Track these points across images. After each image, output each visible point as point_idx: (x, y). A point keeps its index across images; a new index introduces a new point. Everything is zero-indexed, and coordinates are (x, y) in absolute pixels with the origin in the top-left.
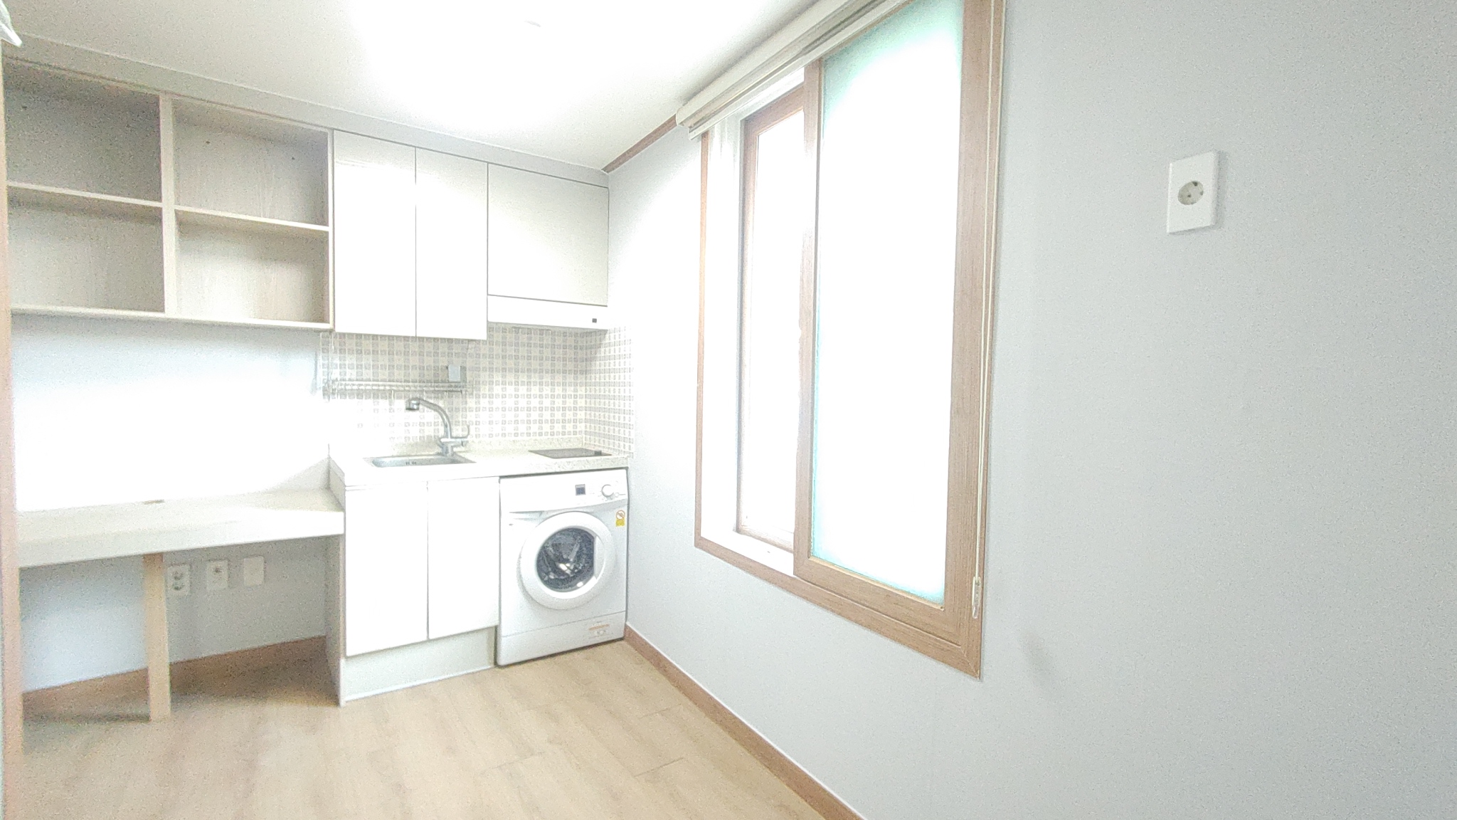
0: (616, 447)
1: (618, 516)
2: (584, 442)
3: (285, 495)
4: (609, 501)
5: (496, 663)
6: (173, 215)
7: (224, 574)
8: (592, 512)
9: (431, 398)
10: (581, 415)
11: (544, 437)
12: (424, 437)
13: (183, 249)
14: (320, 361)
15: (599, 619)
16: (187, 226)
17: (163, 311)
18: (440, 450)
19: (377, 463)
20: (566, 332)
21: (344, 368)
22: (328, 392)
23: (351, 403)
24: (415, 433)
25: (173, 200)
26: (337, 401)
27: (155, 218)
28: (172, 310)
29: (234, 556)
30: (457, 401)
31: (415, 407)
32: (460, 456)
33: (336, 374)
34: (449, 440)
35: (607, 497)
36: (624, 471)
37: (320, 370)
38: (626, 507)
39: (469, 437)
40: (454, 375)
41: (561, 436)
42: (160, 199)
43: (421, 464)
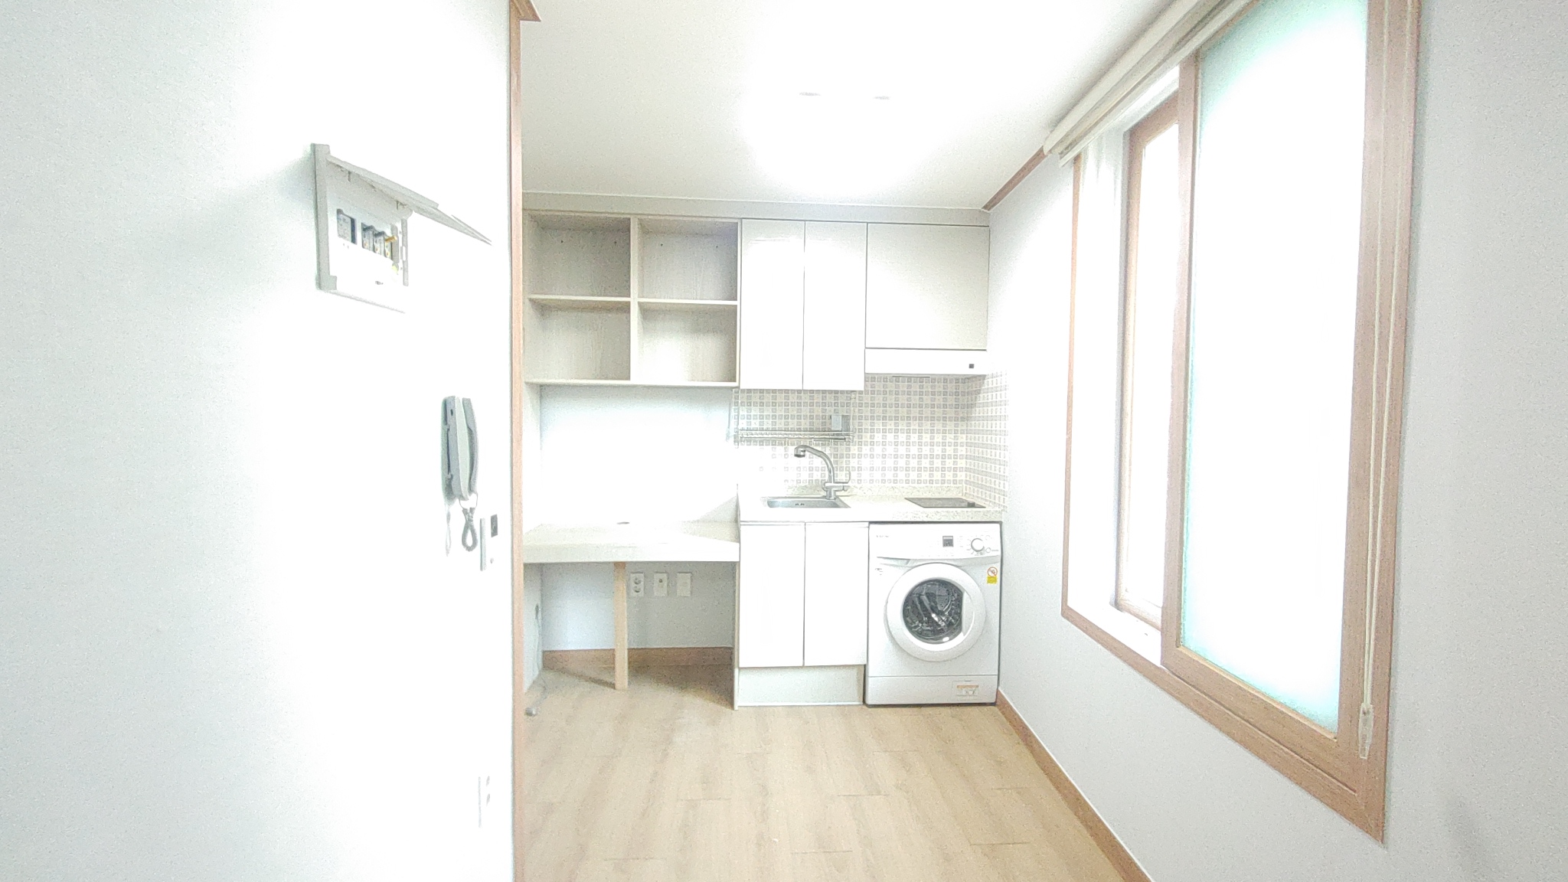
0: (992, 500)
1: (990, 573)
2: (964, 491)
3: (705, 524)
4: (980, 556)
5: (864, 701)
6: (637, 306)
7: (665, 584)
8: (960, 565)
9: (818, 445)
10: (962, 463)
11: (922, 485)
12: (812, 480)
13: (645, 330)
14: (733, 414)
15: (968, 678)
16: (647, 311)
17: (628, 378)
18: (823, 493)
19: (771, 504)
20: (946, 379)
21: (750, 418)
22: (738, 440)
23: (755, 449)
24: (805, 476)
25: (636, 296)
26: (744, 448)
27: (625, 308)
28: (637, 378)
29: (672, 570)
30: (842, 448)
31: (802, 454)
32: (841, 501)
33: (743, 424)
34: (832, 484)
35: (977, 551)
36: (998, 525)
37: (733, 421)
38: (999, 564)
39: (850, 482)
40: (837, 424)
41: (940, 485)
42: (629, 296)
43: (810, 507)
